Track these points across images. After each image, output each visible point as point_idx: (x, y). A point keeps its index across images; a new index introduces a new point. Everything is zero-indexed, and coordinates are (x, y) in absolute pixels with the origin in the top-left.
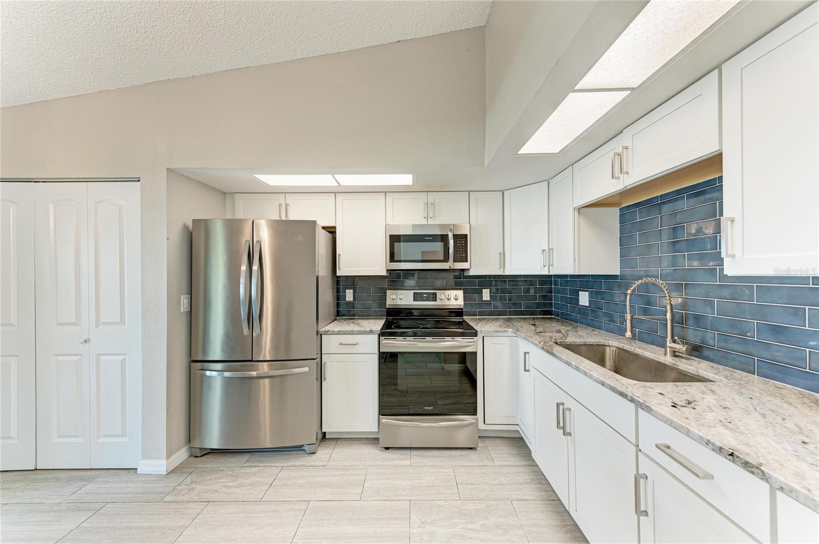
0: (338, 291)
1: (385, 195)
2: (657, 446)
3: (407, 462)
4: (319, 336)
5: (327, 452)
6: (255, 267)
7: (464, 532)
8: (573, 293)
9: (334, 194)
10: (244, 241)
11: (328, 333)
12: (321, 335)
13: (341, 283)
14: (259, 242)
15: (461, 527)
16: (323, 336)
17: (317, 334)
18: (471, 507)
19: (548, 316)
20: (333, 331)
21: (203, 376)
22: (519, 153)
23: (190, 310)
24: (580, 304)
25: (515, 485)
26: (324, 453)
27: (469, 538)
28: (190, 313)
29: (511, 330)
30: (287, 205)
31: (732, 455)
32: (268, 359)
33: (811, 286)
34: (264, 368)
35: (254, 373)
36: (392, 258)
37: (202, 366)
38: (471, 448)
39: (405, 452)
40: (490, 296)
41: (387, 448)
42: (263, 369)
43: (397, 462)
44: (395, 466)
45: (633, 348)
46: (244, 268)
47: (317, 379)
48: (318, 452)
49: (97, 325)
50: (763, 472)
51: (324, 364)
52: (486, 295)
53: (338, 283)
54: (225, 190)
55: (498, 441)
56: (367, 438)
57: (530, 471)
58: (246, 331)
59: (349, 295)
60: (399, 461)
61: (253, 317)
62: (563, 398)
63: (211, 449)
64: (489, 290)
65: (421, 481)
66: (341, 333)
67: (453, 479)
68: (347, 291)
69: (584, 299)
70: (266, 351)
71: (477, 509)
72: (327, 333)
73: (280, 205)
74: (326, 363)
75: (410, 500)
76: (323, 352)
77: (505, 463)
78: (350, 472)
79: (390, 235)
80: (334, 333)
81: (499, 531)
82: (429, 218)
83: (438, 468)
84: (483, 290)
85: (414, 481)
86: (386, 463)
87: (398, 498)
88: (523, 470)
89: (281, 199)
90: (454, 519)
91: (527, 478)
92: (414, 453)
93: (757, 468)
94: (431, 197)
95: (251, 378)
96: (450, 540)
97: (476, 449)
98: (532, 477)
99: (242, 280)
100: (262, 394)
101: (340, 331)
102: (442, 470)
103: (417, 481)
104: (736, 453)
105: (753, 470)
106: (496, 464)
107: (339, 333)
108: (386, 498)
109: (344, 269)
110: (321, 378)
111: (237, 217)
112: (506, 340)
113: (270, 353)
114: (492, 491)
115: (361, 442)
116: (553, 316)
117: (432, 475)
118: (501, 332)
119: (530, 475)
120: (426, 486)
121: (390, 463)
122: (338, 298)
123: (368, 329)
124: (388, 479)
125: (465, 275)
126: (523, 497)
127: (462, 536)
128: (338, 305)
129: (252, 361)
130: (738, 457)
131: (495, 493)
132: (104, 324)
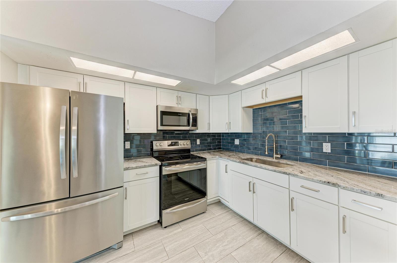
1: (157, 89)
2: (301, 187)
3: (180, 230)
5: (130, 243)
7: (223, 248)
8: (232, 140)
9: (124, 82)
11: (129, 169)
15: (221, 246)
16: (124, 171)
18: (219, 236)
19: (220, 150)
22: (231, 82)
24: (235, 144)
25: (228, 221)
26: (128, 245)
27: (226, 249)
29: (218, 156)
30: (85, 83)
31: (329, 182)
33: (313, 135)
36: (162, 124)
38: (204, 213)
39: (176, 225)
40: (200, 142)
41: (165, 227)
43: (175, 232)
44: (175, 234)
45: (263, 158)
48: (123, 247)
50: (338, 185)
52: (198, 142)
55: (212, 206)
56: (150, 226)
57: (229, 213)
59: (128, 145)
60: (176, 231)
62: (251, 179)
64: (199, 140)
65: (193, 235)
66: (138, 168)
67: (204, 228)
68: (126, 143)
69: (237, 142)
71: (222, 236)
73: (79, 82)
75: (194, 246)
77: (220, 213)
78: (153, 248)
79: (161, 111)
81: (234, 241)
82: (179, 104)
83: (196, 226)
84: (197, 140)
85: (190, 237)
86: (170, 234)
87: (187, 248)
88: (227, 214)
90: (216, 245)
91: (230, 216)
92: (180, 224)
93: (337, 184)
94: (180, 94)
96: (221, 254)
97: (206, 212)
98: (231, 215)
101: (137, 167)
102: (198, 227)
103: (191, 236)
104: (330, 182)
105: (335, 185)
106: (217, 215)
107: (136, 168)
108: (181, 251)
109: (130, 129)
112: (215, 161)
114: (222, 226)
115: (148, 229)
116: (221, 150)
117: (195, 230)
118: (214, 157)
119: (230, 215)
120: (196, 237)
121: (172, 233)
123: (154, 163)
124: (176, 241)
125: (190, 133)
126: (233, 224)
127: (224, 250)
129: (69, 198)
130: (331, 183)
131: (224, 227)
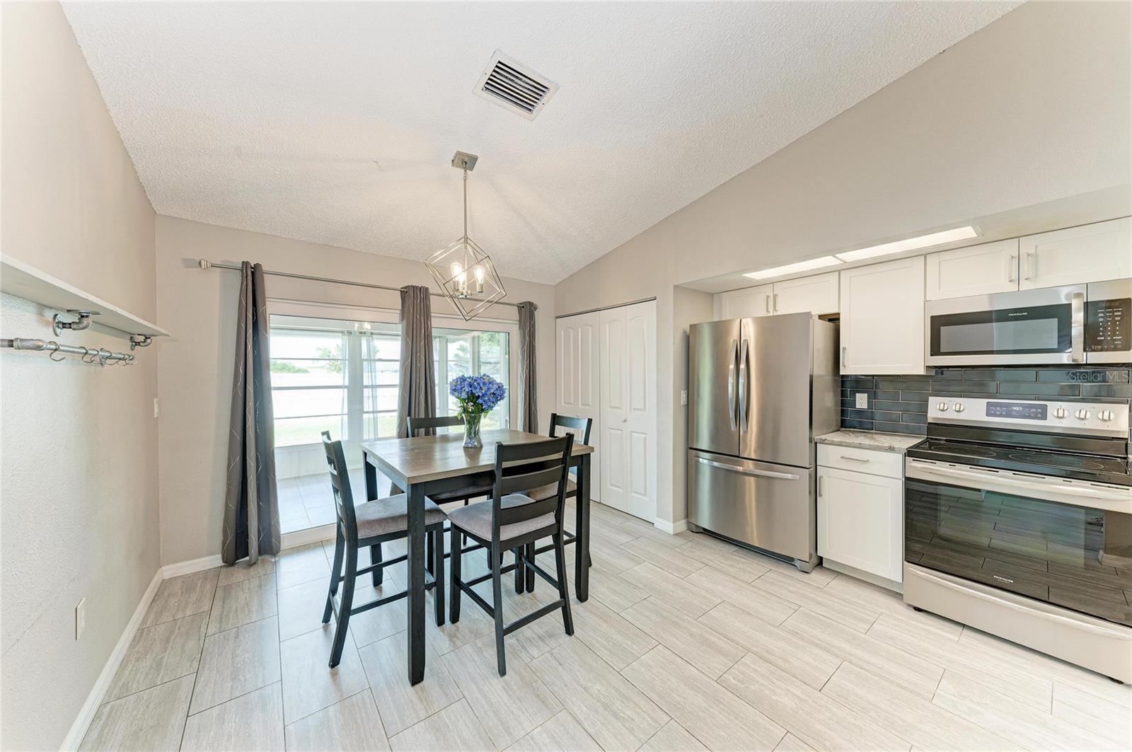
0: (843, 394)
1: (926, 259)
3: (950, 636)
4: (813, 444)
5: (824, 578)
6: (743, 366)
9: (837, 272)
10: (732, 341)
11: (825, 442)
12: (816, 443)
13: (848, 384)
14: (746, 341)
16: (818, 444)
17: (811, 441)
20: (833, 441)
21: (697, 462)
23: (686, 403)
26: (817, 577)
28: (687, 405)
30: (775, 296)
32: (753, 457)
34: (750, 466)
35: (740, 469)
36: (936, 350)
37: (696, 453)
39: (951, 625)
41: (917, 609)
42: (748, 467)
43: (932, 629)
46: (732, 367)
47: (810, 493)
49: (630, 411)
51: (820, 478)
53: (843, 383)
54: (713, 292)
56: (884, 588)
58: (733, 428)
59: (861, 401)
60: (935, 629)
61: (741, 414)
63: (704, 529)
66: (843, 444)
68: (858, 395)
70: (751, 449)
72: (823, 442)
73: (768, 297)
74: (822, 476)
76: (818, 464)
79: (932, 317)
80: (833, 444)
82: (1022, 280)
85: (960, 658)
86: (913, 622)
89: (769, 291)
92: (970, 633)
95: (737, 472)
99: (731, 380)
100: (747, 490)
101: (841, 442)
102: (1023, 672)
103: (964, 659)
107: (840, 444)
108: (905, 650)
109: (851, 366)
110: (815, 492)
111: (723, 319)
113: (755, 452)
117: (1000, 668)
121: (919, 625)
122: (843, 403)
123: (886, 445)
128: (843, 413)
129: (738, 457)
132: (635, 409)
